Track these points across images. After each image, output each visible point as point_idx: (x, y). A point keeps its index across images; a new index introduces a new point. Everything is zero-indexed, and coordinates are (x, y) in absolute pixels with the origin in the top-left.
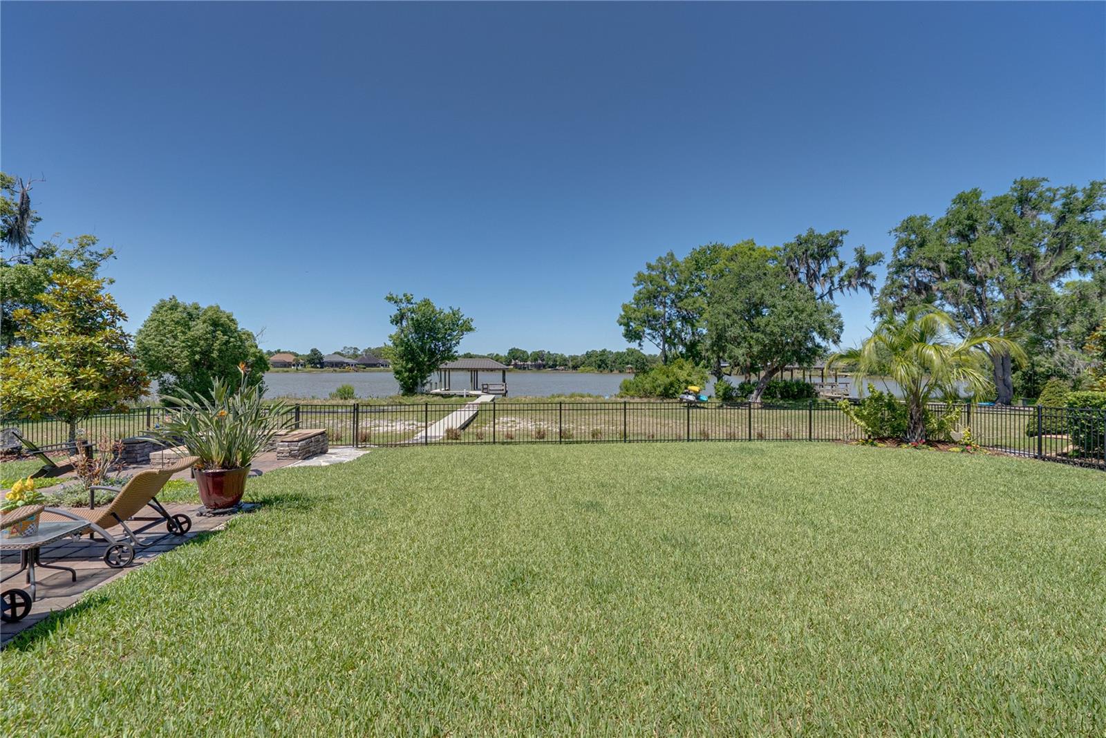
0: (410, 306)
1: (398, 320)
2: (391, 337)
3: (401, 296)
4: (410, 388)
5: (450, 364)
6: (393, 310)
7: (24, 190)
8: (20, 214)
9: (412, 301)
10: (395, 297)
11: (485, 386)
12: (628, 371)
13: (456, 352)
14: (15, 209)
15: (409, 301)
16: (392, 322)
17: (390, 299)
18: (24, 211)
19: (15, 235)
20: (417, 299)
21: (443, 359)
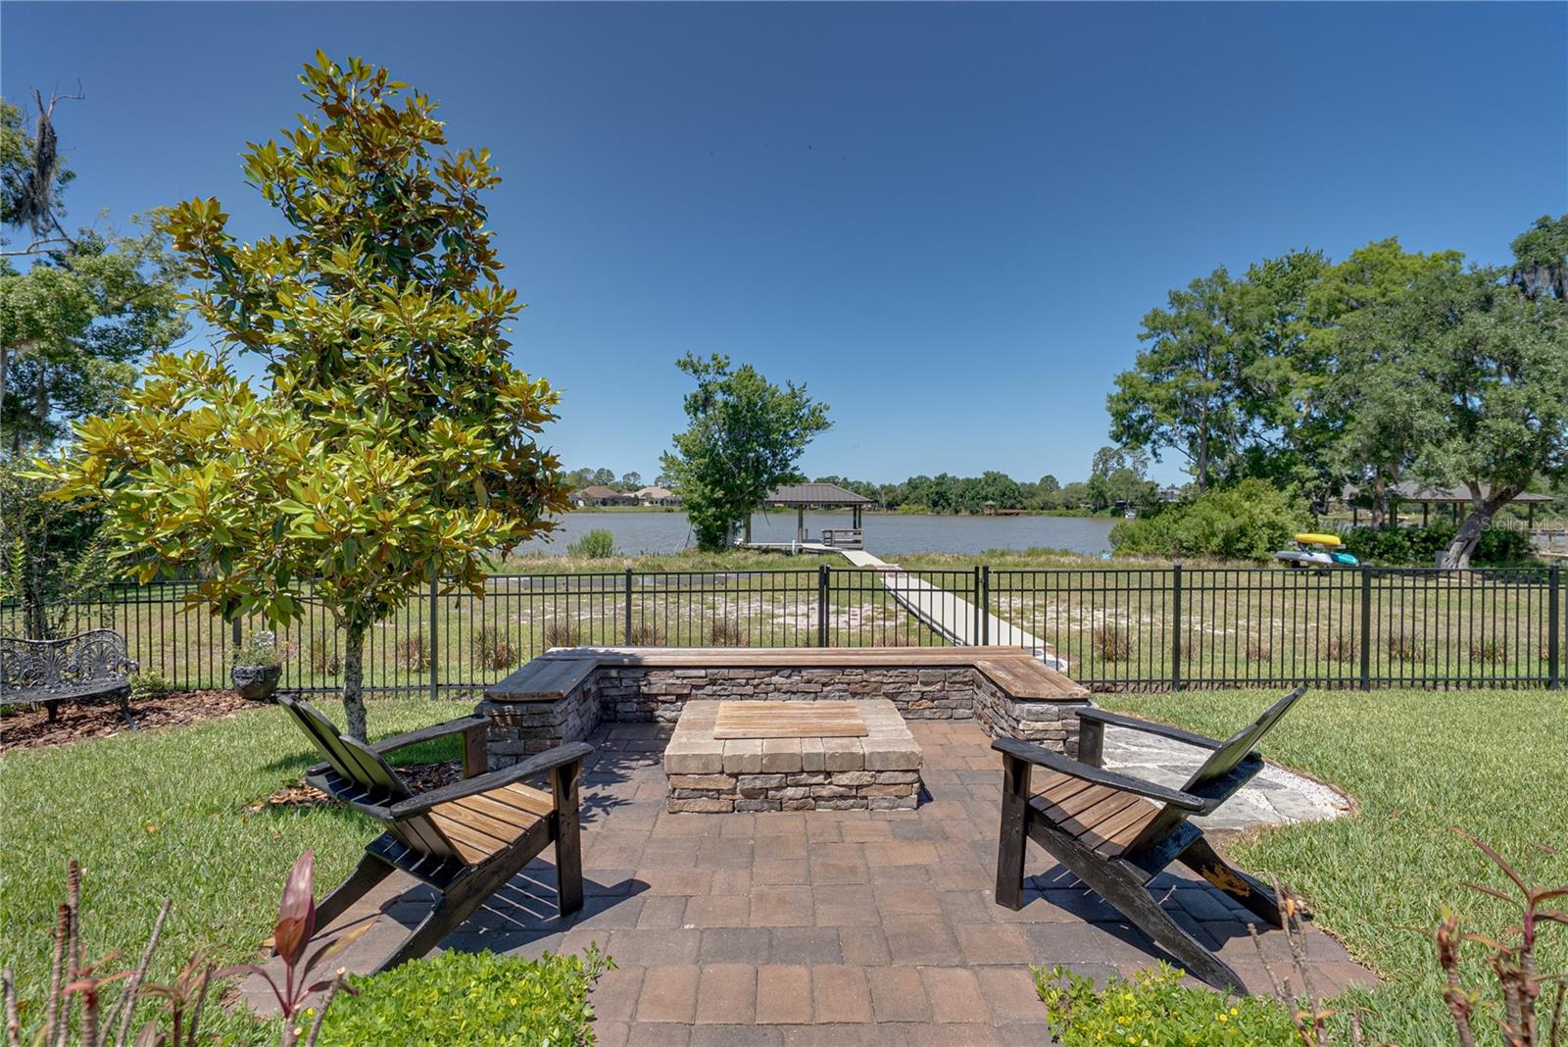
0: (721, 379)
1: (700, 404)
2: (677, 439)
3: (707, 360)
4: (712, 539)
5: (785, 493)
6: (692, 386)
7: (45, 118)
8: (39, 168)
9: (727, 370)
10: (695, 361)
11: (828, 535)
12: (987, 511)
13: (795, 469)
14: (29, 155)
15: (720, 371)
16: (686, 408)
17: (684, 365)
18: (46, 159)
19: (26, 208)
20: (734, 368)
21: (773, 482)
